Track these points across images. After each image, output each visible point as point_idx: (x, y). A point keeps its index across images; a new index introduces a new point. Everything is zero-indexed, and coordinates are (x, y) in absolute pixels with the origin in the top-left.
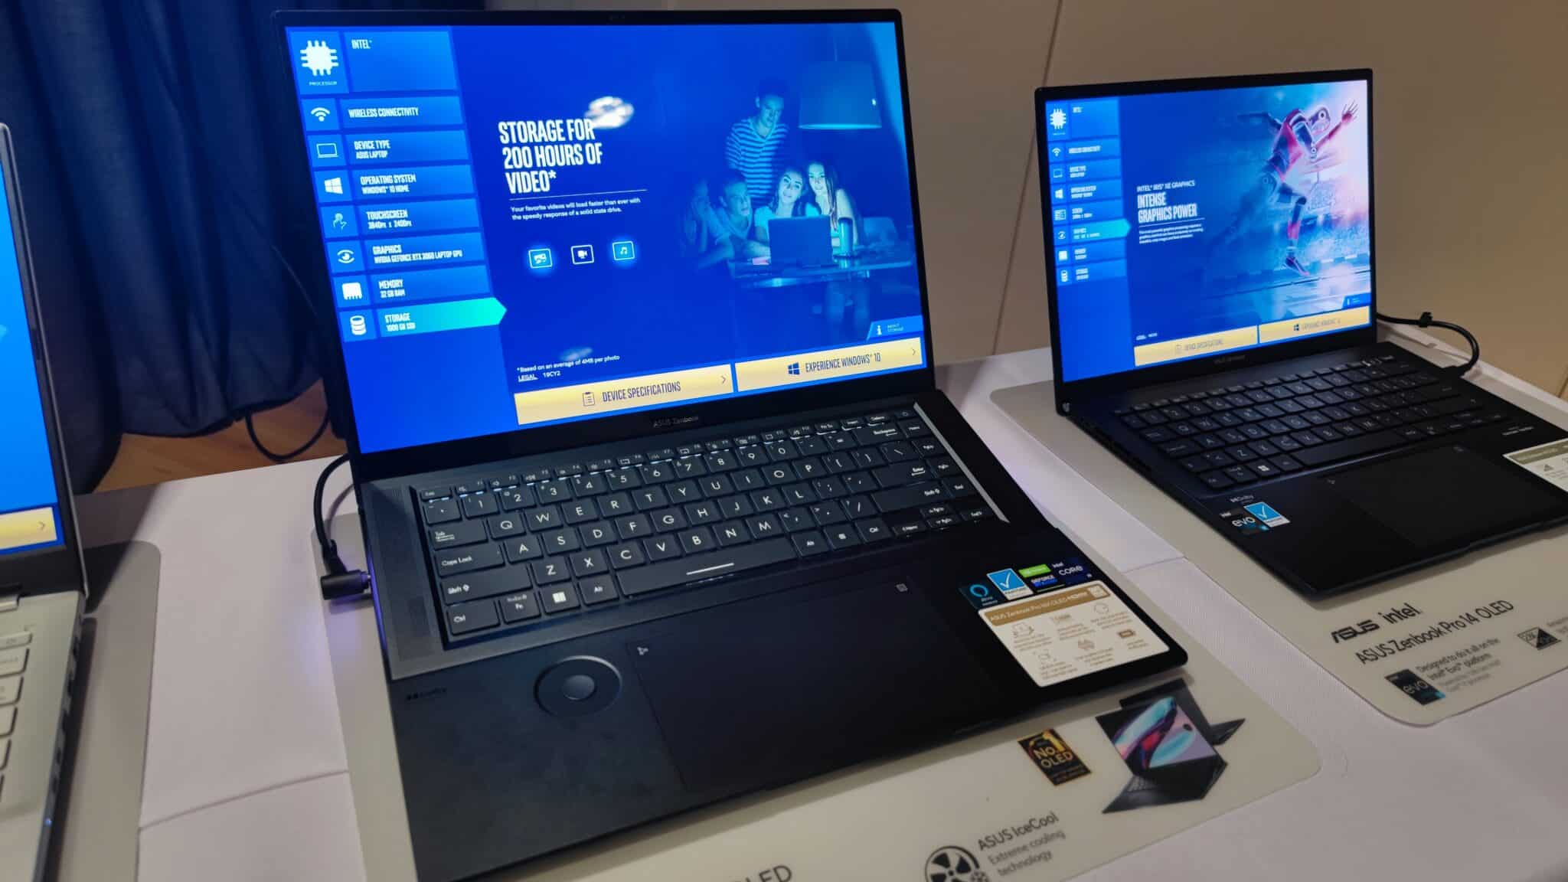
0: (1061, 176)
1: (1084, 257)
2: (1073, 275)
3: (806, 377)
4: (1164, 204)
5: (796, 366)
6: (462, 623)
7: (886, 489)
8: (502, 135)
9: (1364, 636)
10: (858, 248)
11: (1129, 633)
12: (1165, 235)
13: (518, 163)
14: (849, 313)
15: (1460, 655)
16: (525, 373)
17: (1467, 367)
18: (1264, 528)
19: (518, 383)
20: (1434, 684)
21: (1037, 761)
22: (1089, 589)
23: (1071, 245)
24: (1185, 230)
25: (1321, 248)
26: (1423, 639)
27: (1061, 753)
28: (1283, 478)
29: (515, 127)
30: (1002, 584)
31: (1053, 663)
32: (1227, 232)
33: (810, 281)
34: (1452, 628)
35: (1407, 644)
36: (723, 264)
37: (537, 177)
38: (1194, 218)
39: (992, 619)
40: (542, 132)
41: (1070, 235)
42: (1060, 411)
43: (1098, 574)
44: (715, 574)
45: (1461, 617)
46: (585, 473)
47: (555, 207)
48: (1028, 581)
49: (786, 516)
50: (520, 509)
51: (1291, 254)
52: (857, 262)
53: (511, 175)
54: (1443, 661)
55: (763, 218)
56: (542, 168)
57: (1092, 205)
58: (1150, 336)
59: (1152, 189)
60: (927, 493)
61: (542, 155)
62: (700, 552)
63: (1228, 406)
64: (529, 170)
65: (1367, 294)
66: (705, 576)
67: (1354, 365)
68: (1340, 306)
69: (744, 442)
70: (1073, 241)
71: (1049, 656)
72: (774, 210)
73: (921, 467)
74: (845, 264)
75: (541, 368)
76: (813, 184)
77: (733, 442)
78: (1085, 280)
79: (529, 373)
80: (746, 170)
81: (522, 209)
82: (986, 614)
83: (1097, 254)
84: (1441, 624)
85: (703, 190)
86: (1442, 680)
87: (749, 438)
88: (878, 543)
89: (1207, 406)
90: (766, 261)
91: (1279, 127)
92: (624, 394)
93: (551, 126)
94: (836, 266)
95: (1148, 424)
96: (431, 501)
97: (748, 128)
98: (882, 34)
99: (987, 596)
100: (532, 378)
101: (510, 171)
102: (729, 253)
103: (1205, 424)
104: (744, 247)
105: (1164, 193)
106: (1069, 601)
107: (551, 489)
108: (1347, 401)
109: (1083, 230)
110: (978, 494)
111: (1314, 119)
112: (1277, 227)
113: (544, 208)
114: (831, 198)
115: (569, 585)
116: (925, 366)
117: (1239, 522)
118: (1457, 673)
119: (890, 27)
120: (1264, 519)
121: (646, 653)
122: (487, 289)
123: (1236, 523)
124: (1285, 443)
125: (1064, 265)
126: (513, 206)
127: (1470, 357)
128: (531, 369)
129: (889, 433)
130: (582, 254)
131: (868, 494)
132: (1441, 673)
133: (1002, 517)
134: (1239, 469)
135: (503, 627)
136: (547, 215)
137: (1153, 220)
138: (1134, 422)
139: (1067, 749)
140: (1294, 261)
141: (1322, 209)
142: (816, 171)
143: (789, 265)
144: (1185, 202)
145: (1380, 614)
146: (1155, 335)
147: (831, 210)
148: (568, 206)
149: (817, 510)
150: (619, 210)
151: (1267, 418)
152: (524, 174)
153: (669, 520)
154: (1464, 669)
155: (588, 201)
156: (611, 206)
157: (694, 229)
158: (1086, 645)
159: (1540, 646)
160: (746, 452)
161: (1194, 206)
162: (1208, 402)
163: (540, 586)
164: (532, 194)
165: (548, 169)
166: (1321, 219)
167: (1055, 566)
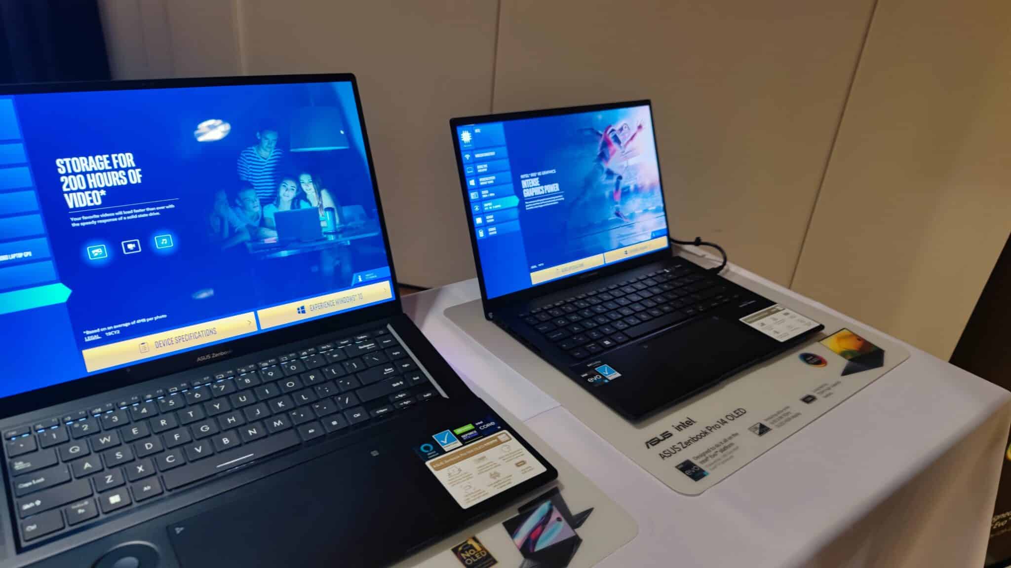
0: (472, 172)
1: (493, 220)
2: (486, 232)
3: (310, 315)
4: (539, 185)
5: (303, 308)
6: (33, 531)
7: (367, 385)
8: (59, 168)
9: (664, 442)
10: (339, 226)
11: (522, 463)
12: (541, 203)
13: (74, 186)
14: (338, 269)
15: (718, 446)
16: (90, 335)
17: (721, 268)
18: (606, 381)
19: (85, 342)
20: (702, 466)
21: (463, 560)
22: (499, 437)
23: (483, 214)
24: (553, 199)
25: (634, 205)
26: (696, 439)
27: (479, 552)
28: (619, 348)
29: (70, 162)
30: (442, 441)
31: (473, 491)
32: (578, 199)
33: (309, 250)
34: (713, 430)
35: (688, 443)
36: (243, 245)
37: (90, 195)
38: (558, 192)
39: (435, 466)
40: (92, 164)
41: (482, 207)
42: (488, 318)
43: (505, 426)
44: (239, 464)
45: (718, 422)
46: (141, 401)
47: (106, 215)
48: (459, 437)
49: (294, 414)
50: (87, 436)
51: (618, 209)
52: (340, 236)
53: (69, 196)
54: (708, 451)
55: (270, 212)
56: (94, 189)
57: (493, 188)
58: (540, 265)
59: (530, 176)
60: (394, 385)
61: (93, 180)
62: (229, 448)
63: (587, 305)
64: (83, 191)
65: (664, 229)
66: (231, 467)
67: (660, 272)
68: (650, 238)
69: (266, 364)
70: (484, 212)
71: (470, 487)
72: (277, 205)
73: (390, 368)
74: (332, 238)
75: (103, 329)
76: (304, 187)
77: (257, 366)
78: (494, 234)
79: (93, 334)
80: (253, 181)
81: (79, 219)
82: (432, 464)
83: (501, 217)
84: (707, 428)
85: (223, 196)
86: (707, 463)
87: (270, 361)
88: (360, 424)
89: (575, 306)
90: (275, 240)
91: (601, 135)
92: (172, 341)
93: (99, 159)
94: (326, 239)
95: (540, 321)
96: (13, 439)
97: (252, 153)
98: (344, 89)
99: (432, 451)
100: (97, 337)
101: (68, 193)
102: (246, 237)
103: (574, 318)
104: (257, 232)
105: (537, 179)
106: (486, 447)
107: (113, 418)
108: (655, 295)
109: (490, 204)
110: (429, 382)
111: (621, 129)
112: (607, 193)
113: (97, 216)
114: (318, 196)
115: (123, 489)
116: (394, 299)
117: (592, 379)
118: (716, 458)
119: (349, 84)
120: (606, 375)
121: (182, 532)
122: (54, 277)
123: (590, 380)
124: (620, 325)
125: (480, 227)
126: (72, 217)
127: (722, 260)
128: (95, 331)
129: (370, 346)
130: (131, 246)
131: (354, 390)
132: (706, 460)
133: (444, 395)
134: (593, 344)
135: (68, 529)
136: (100, 221)
137: (533, 195)
138: (532, 321)
139: (483, 549)
140: (619, 213)
141: (632, 181)
142: (305, 179)
143: (293, 241)
144: (551, 183)
145: (673, 426)
146: (542, 264)
147: (319, 204)
148: (117, 214)
149: (317, 406)
150: (158, 214)
151: (610, 310)
152: (79, 194)
153: (205, 428)
154: (720, 455)
155: (133, 209)
156: (152, 212)
157: (218, 222)
158: (495, 475)
159: (761, 434)
160: (267, 371)
161: (557, 185)
162: (576, 303)
163: (100, 492)
164: (87, 207)
165: (99, 189)
166: (632, 187)
167: (477, 424)
